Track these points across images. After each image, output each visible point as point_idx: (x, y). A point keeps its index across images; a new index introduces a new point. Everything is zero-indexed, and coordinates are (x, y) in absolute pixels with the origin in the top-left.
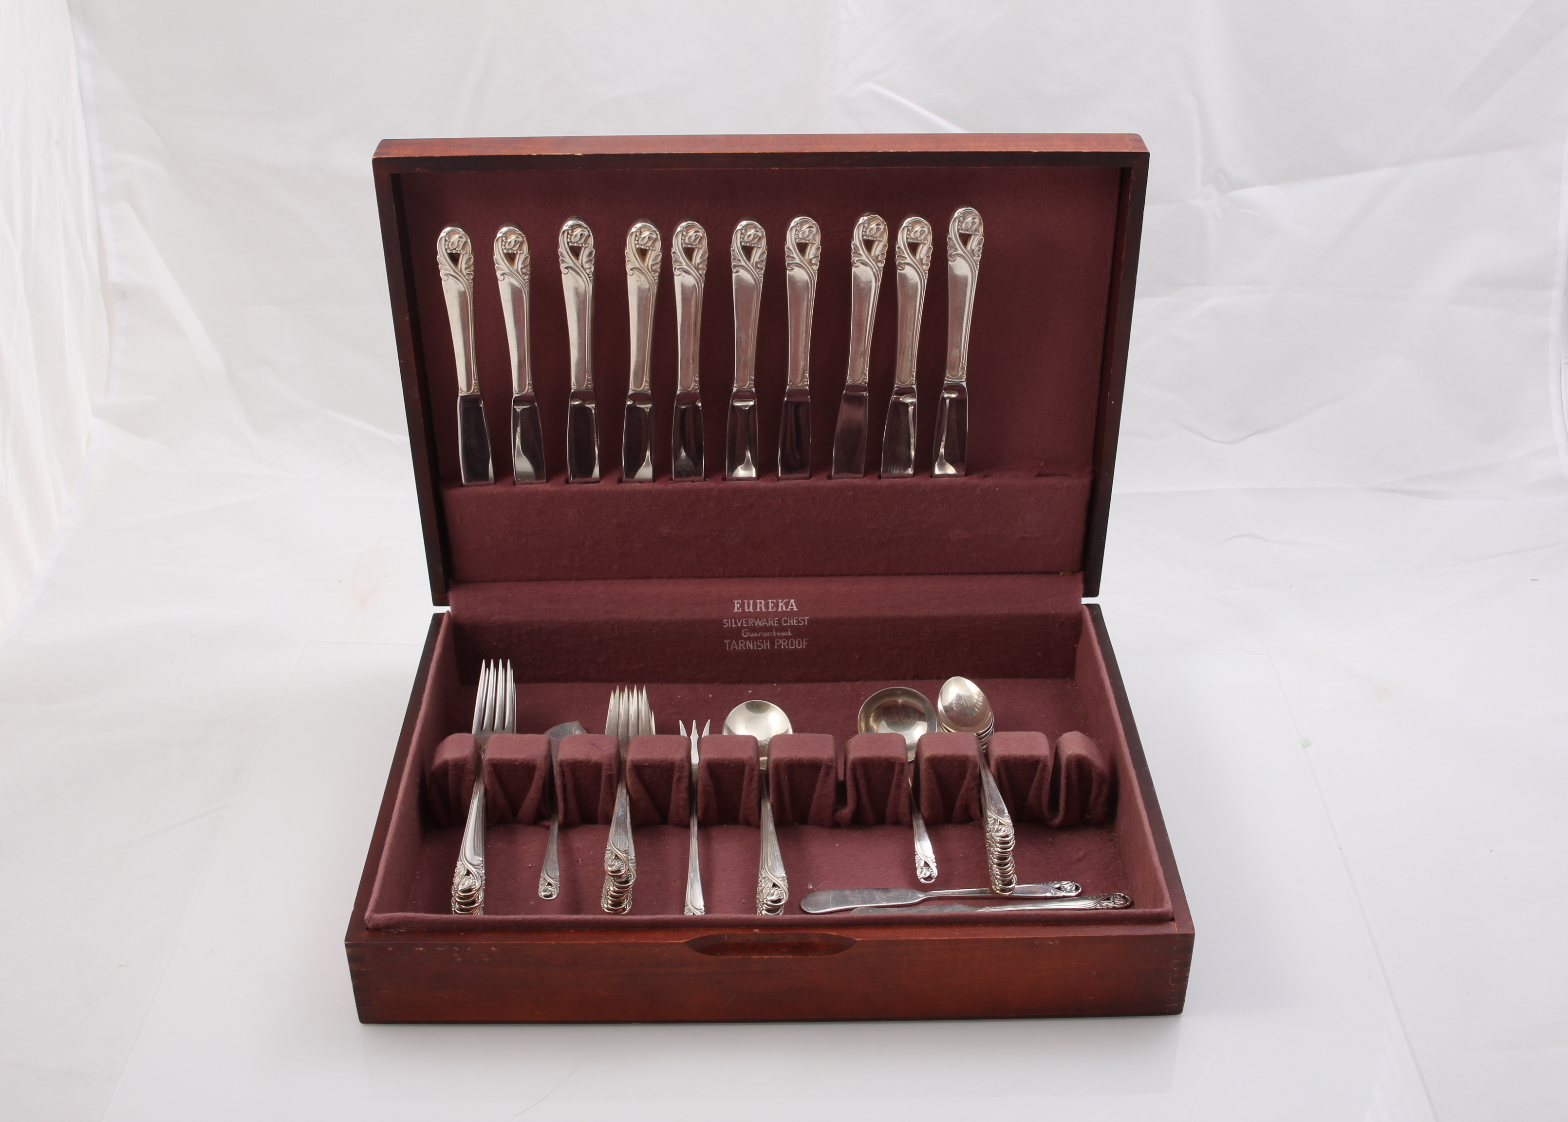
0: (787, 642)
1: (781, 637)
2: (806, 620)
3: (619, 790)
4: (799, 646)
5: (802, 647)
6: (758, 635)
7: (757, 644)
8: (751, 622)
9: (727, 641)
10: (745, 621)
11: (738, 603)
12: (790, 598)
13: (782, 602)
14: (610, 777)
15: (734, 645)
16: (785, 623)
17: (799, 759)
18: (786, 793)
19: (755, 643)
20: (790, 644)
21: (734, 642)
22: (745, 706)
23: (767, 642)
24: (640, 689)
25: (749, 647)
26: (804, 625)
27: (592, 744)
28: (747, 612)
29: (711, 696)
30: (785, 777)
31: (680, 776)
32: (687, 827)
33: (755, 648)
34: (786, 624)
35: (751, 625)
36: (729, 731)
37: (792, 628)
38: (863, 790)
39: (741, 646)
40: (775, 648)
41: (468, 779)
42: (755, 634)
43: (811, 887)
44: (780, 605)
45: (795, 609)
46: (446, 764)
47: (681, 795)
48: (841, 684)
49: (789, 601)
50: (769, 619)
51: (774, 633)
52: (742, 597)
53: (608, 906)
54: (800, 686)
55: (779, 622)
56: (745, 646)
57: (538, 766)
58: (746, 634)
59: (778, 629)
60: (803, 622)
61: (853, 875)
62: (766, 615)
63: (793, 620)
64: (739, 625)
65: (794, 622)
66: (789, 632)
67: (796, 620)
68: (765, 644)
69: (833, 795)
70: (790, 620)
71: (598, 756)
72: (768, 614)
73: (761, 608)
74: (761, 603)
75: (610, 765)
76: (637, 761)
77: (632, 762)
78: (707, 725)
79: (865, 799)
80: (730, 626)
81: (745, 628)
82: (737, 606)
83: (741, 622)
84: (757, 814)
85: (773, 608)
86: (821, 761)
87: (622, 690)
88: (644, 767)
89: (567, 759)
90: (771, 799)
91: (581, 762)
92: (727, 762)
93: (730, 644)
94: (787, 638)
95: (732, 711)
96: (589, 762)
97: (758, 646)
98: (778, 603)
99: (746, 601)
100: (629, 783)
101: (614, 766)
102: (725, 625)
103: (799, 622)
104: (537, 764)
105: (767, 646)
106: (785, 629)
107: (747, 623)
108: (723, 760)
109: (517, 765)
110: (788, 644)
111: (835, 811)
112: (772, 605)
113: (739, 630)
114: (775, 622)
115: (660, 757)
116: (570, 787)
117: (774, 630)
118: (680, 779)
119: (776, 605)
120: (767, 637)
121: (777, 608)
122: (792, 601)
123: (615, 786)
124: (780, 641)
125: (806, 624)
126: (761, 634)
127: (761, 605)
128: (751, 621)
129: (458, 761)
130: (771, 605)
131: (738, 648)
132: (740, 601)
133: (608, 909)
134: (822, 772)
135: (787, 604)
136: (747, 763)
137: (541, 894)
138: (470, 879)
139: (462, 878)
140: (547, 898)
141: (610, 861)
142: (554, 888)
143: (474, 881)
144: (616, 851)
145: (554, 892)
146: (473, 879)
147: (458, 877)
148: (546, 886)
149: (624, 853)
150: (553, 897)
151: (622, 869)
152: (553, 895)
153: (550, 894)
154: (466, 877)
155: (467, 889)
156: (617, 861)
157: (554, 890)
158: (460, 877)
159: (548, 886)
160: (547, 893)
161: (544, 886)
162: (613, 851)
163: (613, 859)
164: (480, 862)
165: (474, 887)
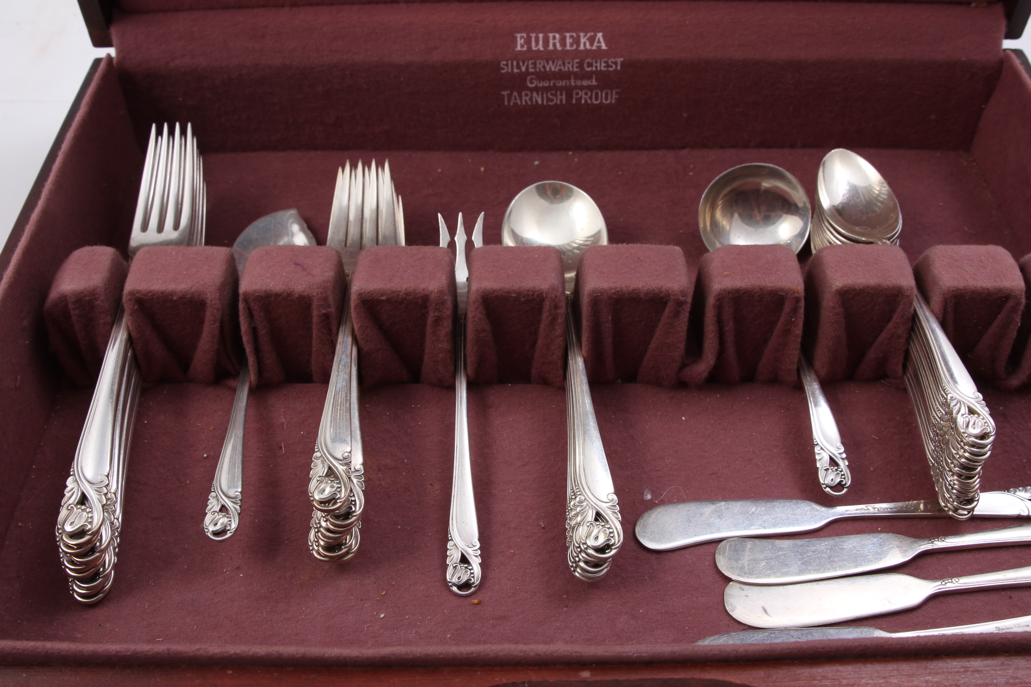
0: (589, 94)
1: (582, 88)
2: (619, 63)
3: (340, 339)
4: (606, 99)
5: (611, 102)
6: (550, 83)
7: (547, 97)
8: (539, 66)
9: (505, 93)
10: (532, 64)
11: (522, 37)
12: (596, 30)
13: (585, 36)
14: (326, 317)
15: (515, 99)
16: (588, 67)
17: (634, 290)
18: (608, 341)
19: (545, 96)
20: (594, 97)
21: (515, 93)
22: (534, 191)
23: (561, 94)
24: (380, 165)
25: (537, 101)
26: (616, 70)
27: (297, 264)
28: (535, 51)
29: (482, 169)
30: (607, 318)
31: (438, 316)
32: (452, 389)
33: (545, 103)
34: (590, 69)
35: (540, 69)
36: (515, 235)
37: (599, 75)
38: (730, 338)
39: (525, 100)
40: (572, 102)
41: (102, 321)
42: (546, 83)
43: (649, 497)
44: (583, 40)
45: (604, 47)
46: (63, 298)
47: (440, 346)
48: (660, 153)
49: (595, 36)
50: (566, 61)
51: (572, 81)
52: (528, 29)
53: (318, 549)
54: (605, 156)
55: (581, 65)
56: (531, 99)
57: (208, 301)
58: (532, 83)
59: (578, 76)
60: (614, 66)
61: (712, 474)
62: (563, 55)
63: (601, 62)
64: (523, 69)
65: (601, 66)
66: (594, 80)
67: (605, 62)
68: (559, 97)
69: (682, 346)
70: (596, 62)
71: (304, 286)
72: (565, 53)
73: (554, 45)
74: (554, 38)
75: (326, 299)
76: (368, 293)
77: (360, 294)
78: (479, 220)
79: (731, 350)
80: (510, 71)
81: (532, 74)
82: (520, 42)
83: (526, 64)
84: (561, 371)
85: (571, 45)
86: (669, 295)
87: (354, 166)
88: (379, 302)
89: (255, 291)
90: (583, 351)
91: (277, 295)
92: (514, 295)
93: (510, 96)
94: (590, 88)
95: (516, 198)
96: (290, 295)
97: (549, 100)
98: (579, 37)
99: (533, 35)
100: (356, 328)
101: (331, 300)
102: (504, 69)
103: (608, 66)
104: (206, 298)
105: (561, 100)
106: (588, 76)
107: (535, 67)
108: (509, 292)
109: (175, 301)
110: (591, 98)
111: (683, 366)
112: (571, 40)
113: (523, 77)
114: (575, 65)
115: (404, 287)
116: (262, 332)
117: (572, 77)
118: (438, 321)
119: (577, 41)
120: (562, 87)
121: (578, 44)
122: (600, 35)
123: (334, 331)
124: (580, 93)
125: (619, 68)
126: (554, 83)
127: (554, 40)
128: (540, 63)
129: (82, 295)
130: (569, 41)
131: (521, 102)
132: (525, 35)
133: (319, 554)
134: (667, 310)
135: (592, 40)
136: (546, 297)
137: (208, 529)
138: (85, 511)
139: (72, 509)
140: (218, 537)
141: (319, 480)
142: (230, 515)
143: (92, 515)
144: (330, 460)
145: (230, 524)
146: (89, 512)
147: (66, 506)
148: (216, 514)
149: (342, 465)
150: (229, 535)
151: (339, 496)
152: (229, 530)
153: (222, 529)
154: (79, 508)
155: (78, 531)
156: (331, 481)
157: (231, 520)
158: (69, 508)
159: (219, 514)
160: (218, 527)
161: (215, 513)
162: (325, 460)
163: (324, 475)
164: (106, 476)
165: (89, 526)
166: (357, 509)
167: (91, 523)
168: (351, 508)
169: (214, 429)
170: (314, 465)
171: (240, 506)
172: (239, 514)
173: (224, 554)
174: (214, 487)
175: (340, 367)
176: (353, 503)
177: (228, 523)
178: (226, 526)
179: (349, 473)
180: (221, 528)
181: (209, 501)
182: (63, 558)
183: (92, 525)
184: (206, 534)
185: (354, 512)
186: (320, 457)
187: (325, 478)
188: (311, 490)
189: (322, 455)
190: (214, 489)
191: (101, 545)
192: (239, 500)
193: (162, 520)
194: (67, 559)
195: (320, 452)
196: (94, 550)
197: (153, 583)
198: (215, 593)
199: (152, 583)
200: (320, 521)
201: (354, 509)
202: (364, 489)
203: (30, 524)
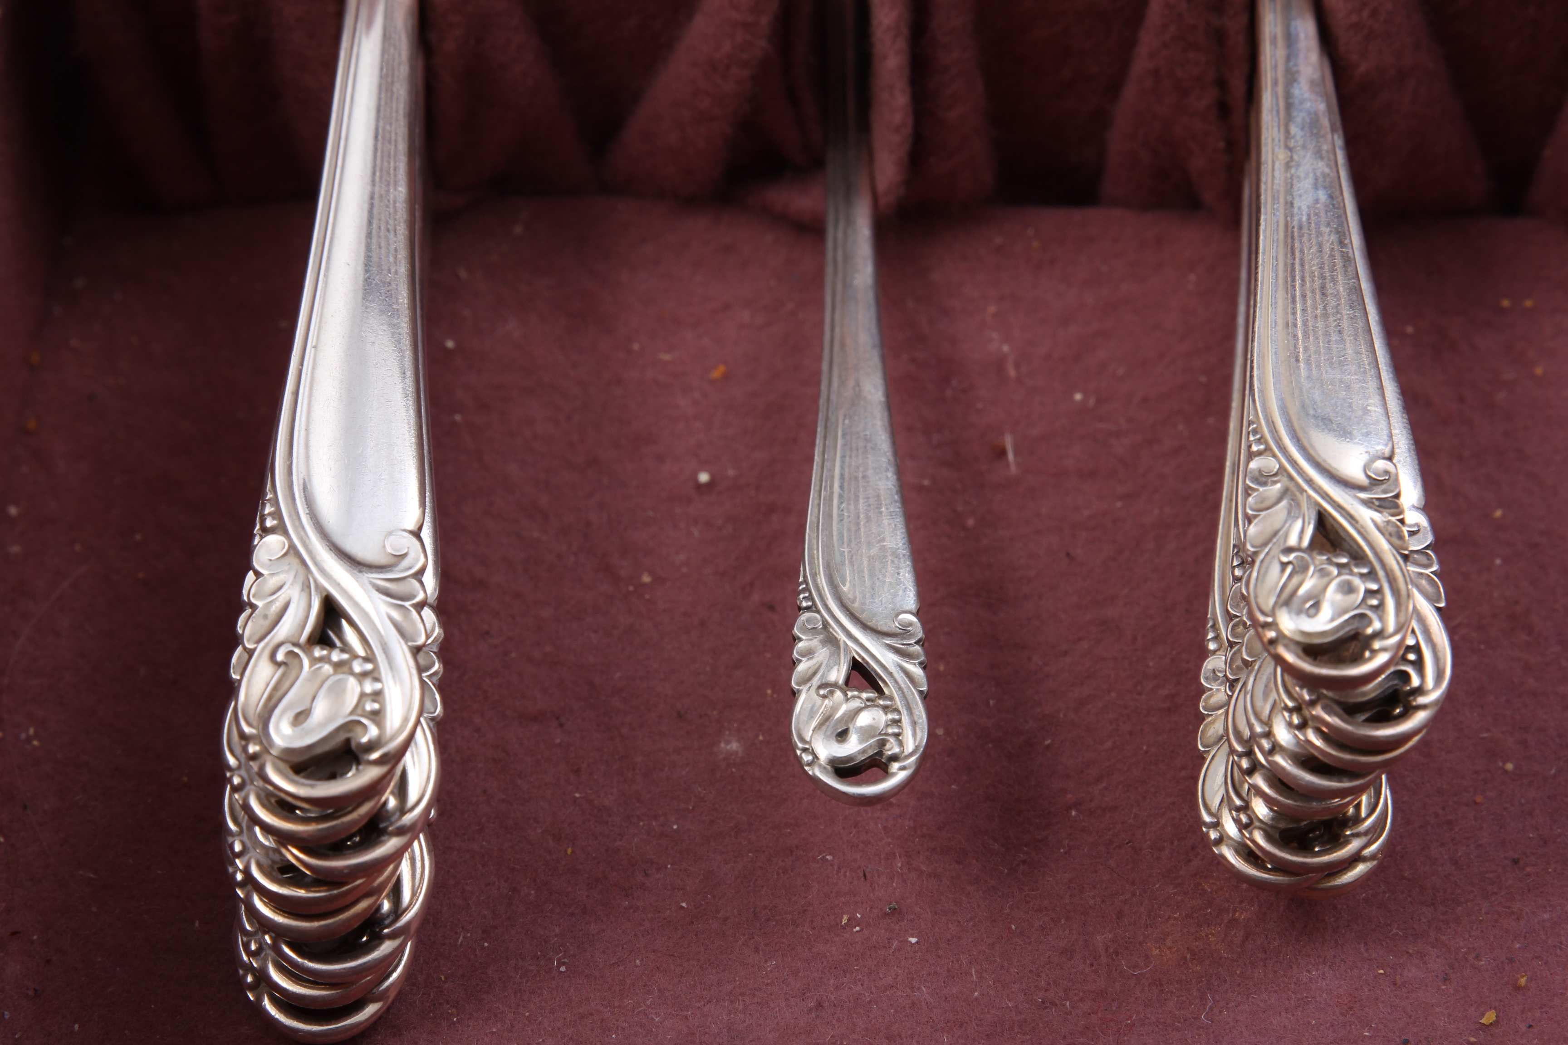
137: (813, 753)
138: (346, 669)
139: (296, 662)
140: (859, 784)
141: (1289, 563)
142: (891, 698)
143: (378, 686)
144: (1320, 488)
145: (897, 735)
146: (364, 675)
147: (262, 650)
148: (838, 694)
149: (1370, 508)
150: (898, 775)
151: (1377, 625)
152: (895, 758)
153: (870, 753)
154: (321, 659)
155: (327, 748)
156: (1340, 566)
157: (899, 721)
158: (280, 657)
159: (850, 694)
160: (852, 747)
161: (832, 693)
162: (1298, 486)
163: (1306, 543)
164: (412, 532)
165: (373, 731)
166: (1430, 682)
167: (377, 716)
168: (1405, 677)
169: (726, 377)
170: (1255, 507)
171: (924, 666)
172: (925, 697)
173: (829, 857)
174: (807, 589)
175: (1294, 129)
176: (1412, 657)
177: (890, 731)
178: (882, 743)
179: (1401, 537)
180: (864, 751)
181: (800, 645)
182: (246, 858)
183: (380, 724)
184: (806, 773)
185: (1419, 691)
186: (1275, 475)
187: (1310, 556)
188: (1261, 601)
189: (1282, 467)
190: (810, 598)
191: (402, 810)
192: (917, 643)
193: (561, 725)
194: (265, 861)
195: (1274, 456)
196: (377, 825)
197: (564, 964)
198: (819, 1005)
199: (559, 966)
200: (1271, 727)
201: (1415, 681)
202: (1442, 605)
203: (31, 731)
